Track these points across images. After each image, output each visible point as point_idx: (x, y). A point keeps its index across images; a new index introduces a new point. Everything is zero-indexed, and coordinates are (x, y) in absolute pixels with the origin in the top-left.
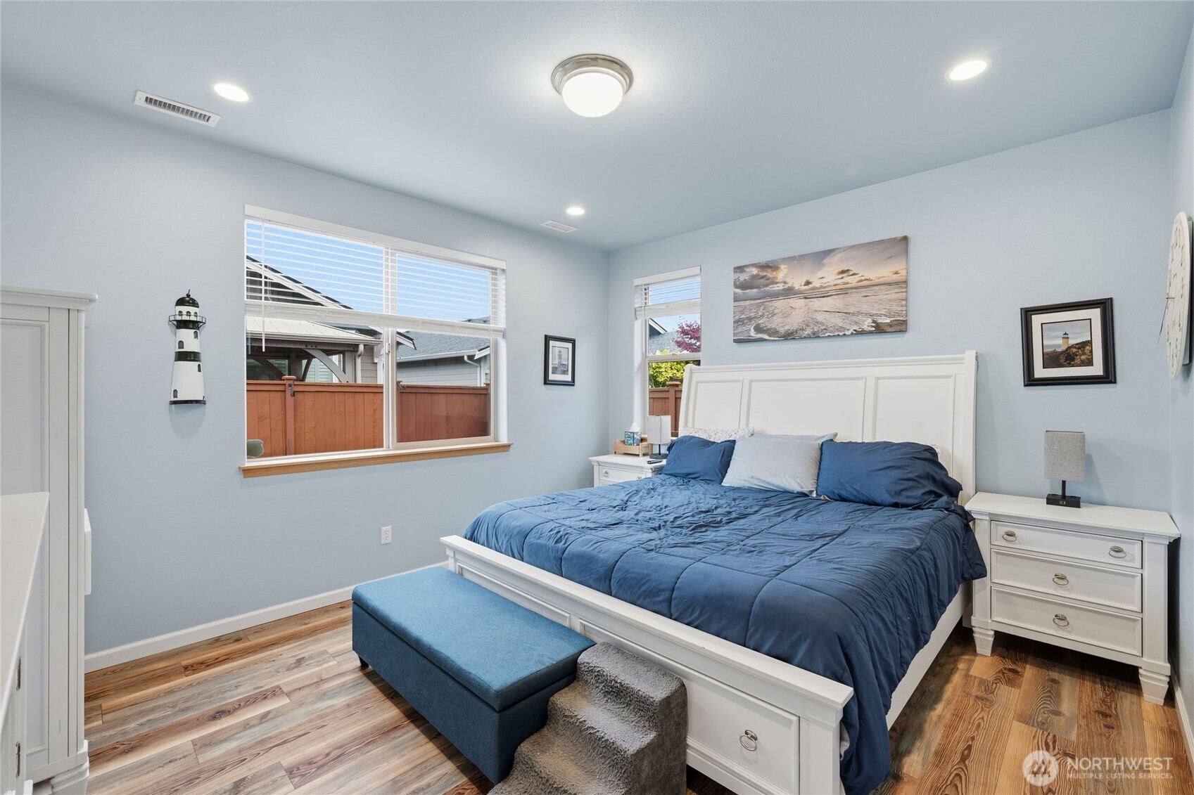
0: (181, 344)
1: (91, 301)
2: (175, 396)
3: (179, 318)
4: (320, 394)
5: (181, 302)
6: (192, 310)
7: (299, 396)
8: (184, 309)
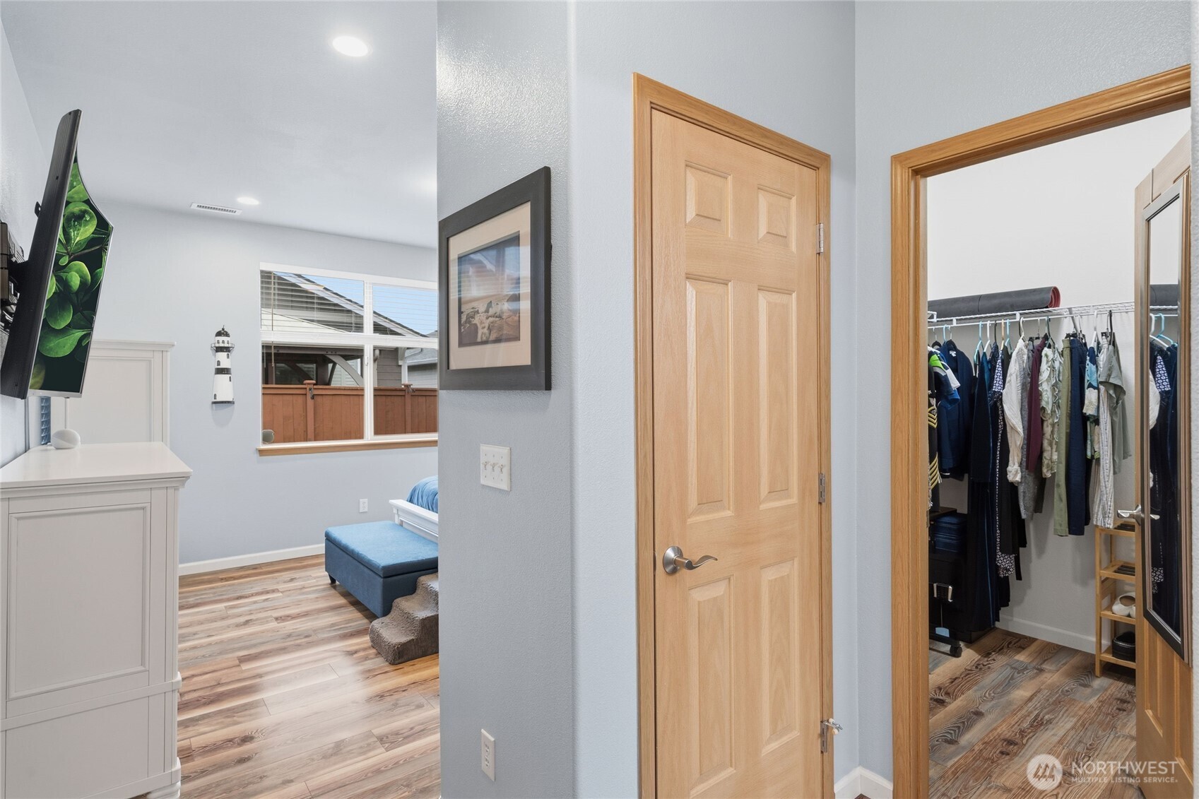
0: (219, 363)
1: (173, 345)
2: (215, 398)
3: (217, 345)
4: (337, 397)
5: (219, 334)
6: (225, 339)
7: (319, 399)
8: (221, 338)
